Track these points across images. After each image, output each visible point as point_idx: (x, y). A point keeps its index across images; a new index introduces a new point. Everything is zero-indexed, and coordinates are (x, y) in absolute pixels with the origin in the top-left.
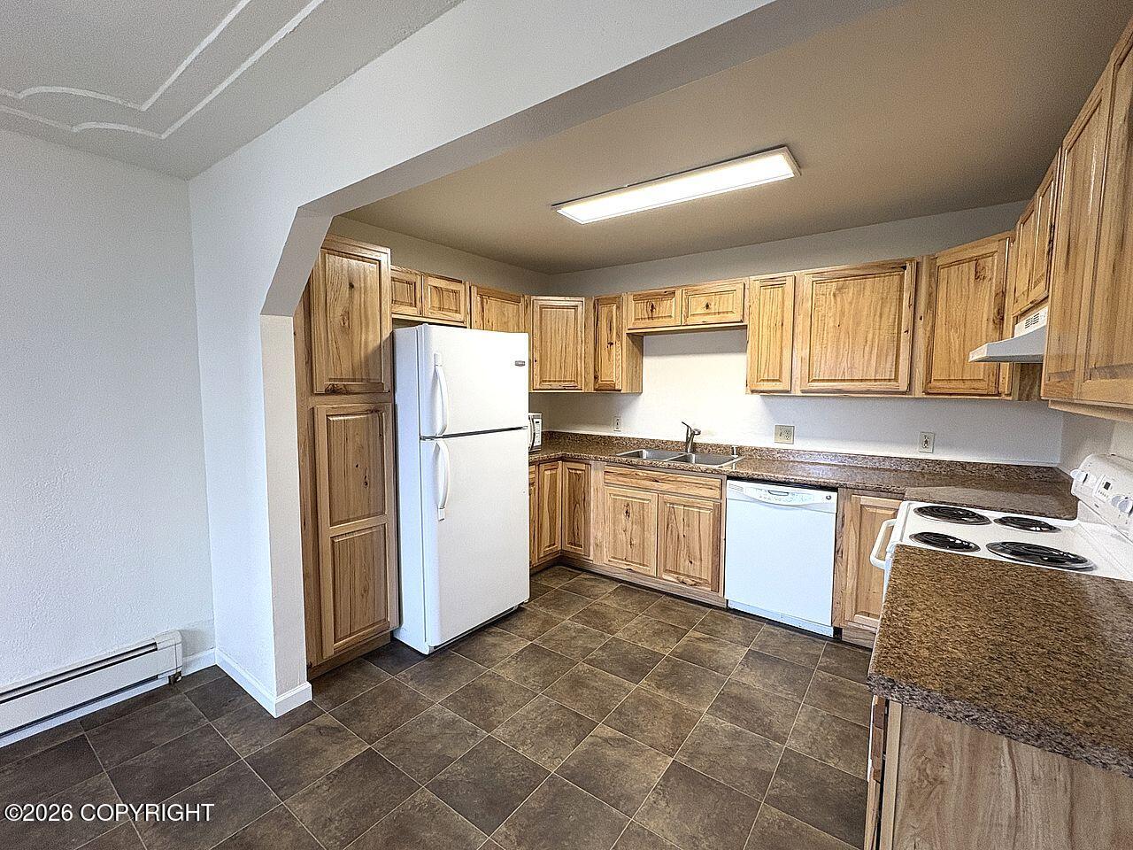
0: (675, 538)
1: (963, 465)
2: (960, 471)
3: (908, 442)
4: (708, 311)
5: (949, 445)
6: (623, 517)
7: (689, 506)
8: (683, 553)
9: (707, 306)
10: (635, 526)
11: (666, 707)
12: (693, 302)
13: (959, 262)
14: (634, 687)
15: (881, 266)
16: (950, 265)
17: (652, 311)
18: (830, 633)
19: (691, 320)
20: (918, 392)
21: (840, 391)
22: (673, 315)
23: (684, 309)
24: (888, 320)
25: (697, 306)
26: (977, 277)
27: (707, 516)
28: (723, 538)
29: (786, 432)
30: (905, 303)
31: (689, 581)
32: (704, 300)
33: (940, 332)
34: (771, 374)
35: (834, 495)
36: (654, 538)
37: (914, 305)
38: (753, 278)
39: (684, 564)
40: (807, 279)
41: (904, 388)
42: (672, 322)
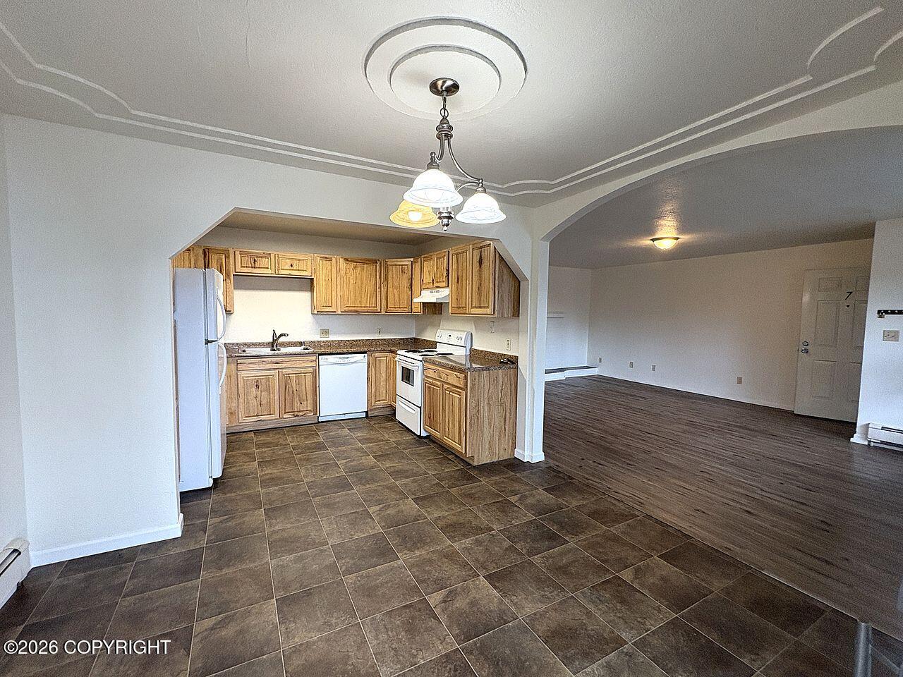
0: (291, 392)
1: (391, 339)
2: (391, 342)
3: (375, 333)
4: (292, 268)
5: (387, 333)
6: (254, 390)
7: (299, 374)
8: (296, 399)
9: (291, 266)
10: (263, 393)
12: (283, 262)
13: (396, 265)
15: (369, 260)
16: (392, 265)
17: (254, 263)
18: (364, 415)
19: (282, 272)
20: (383, 313)
21: (357, 312)
22: (269, 267)
23: (277, 265)
24: (372, 283)
25: (286, 264)
26: (403, 272)
27: (309, 377)
29: (325, 332)
30: (378, 277)
31: (301, 414)
32: (289, 262)
33: (390, 289)
34: (327, 303)
35: (366, 355)
36: (277, 397)
37: (380, 278)
38: (319, 255)
39: (297, 406)
40: (342, 260)
41: (379, 311)
42: (269, 271)
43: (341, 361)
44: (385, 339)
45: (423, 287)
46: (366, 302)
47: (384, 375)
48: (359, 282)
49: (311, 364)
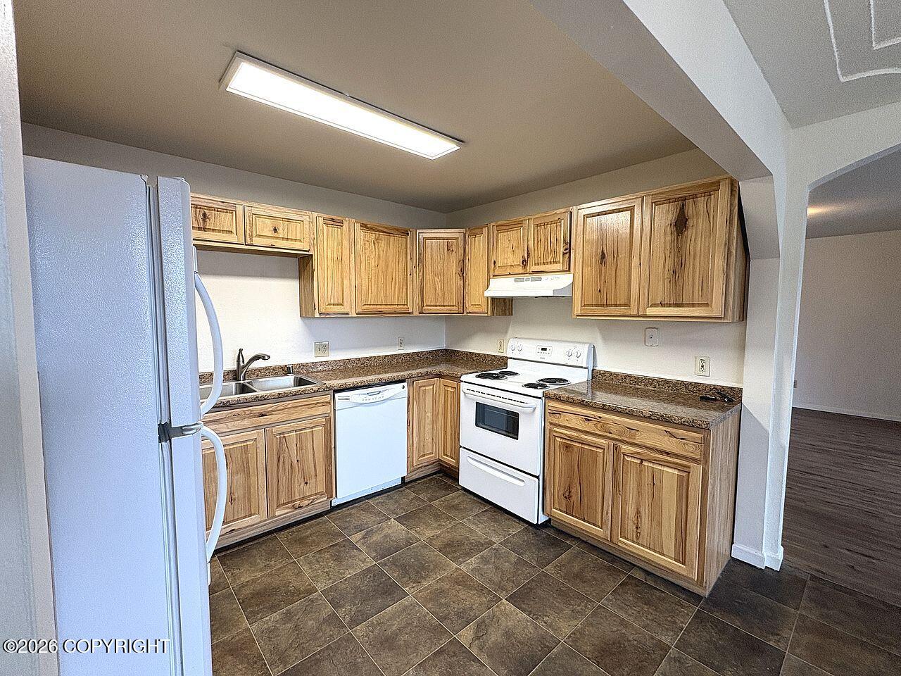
0: (288, 466)
1: (417, 354)
2: (417, 358)
4: (276, 235)
5: (410, 343)
7: (301, 430)
9: (275, 230)
11: (446, 585)
12: (258, 222)
13: (437, 239)
14: (410, 599)
15: (398, 230)
16: (431, 239)
17: (204, 221)
19: (256, 241)
20: (416, 314)
21: (380, 313)
22: (234, 231)
23: (248, 227)
24: (402, 266)
25: (264, 227)
26: (448, 250)
27: (319, 430)
28: (333, 446)
29: (323, 347)
30: (409, 257)
31: (306, 502)
32: (270, 224)
33: (428, 277)
34: (336, 300)
35: (405, 384)
37: (412, 258)
38: (320, 215)
39: (299, 489)
40: (358, 226)
41: (411, 310)
42: (233, 238)
43: (371, 399)
44: (408, 354)
45: (496, 273)
46: (392, 297)
47: (429, 414)
48: (382, 264)
49: (321, 410)
